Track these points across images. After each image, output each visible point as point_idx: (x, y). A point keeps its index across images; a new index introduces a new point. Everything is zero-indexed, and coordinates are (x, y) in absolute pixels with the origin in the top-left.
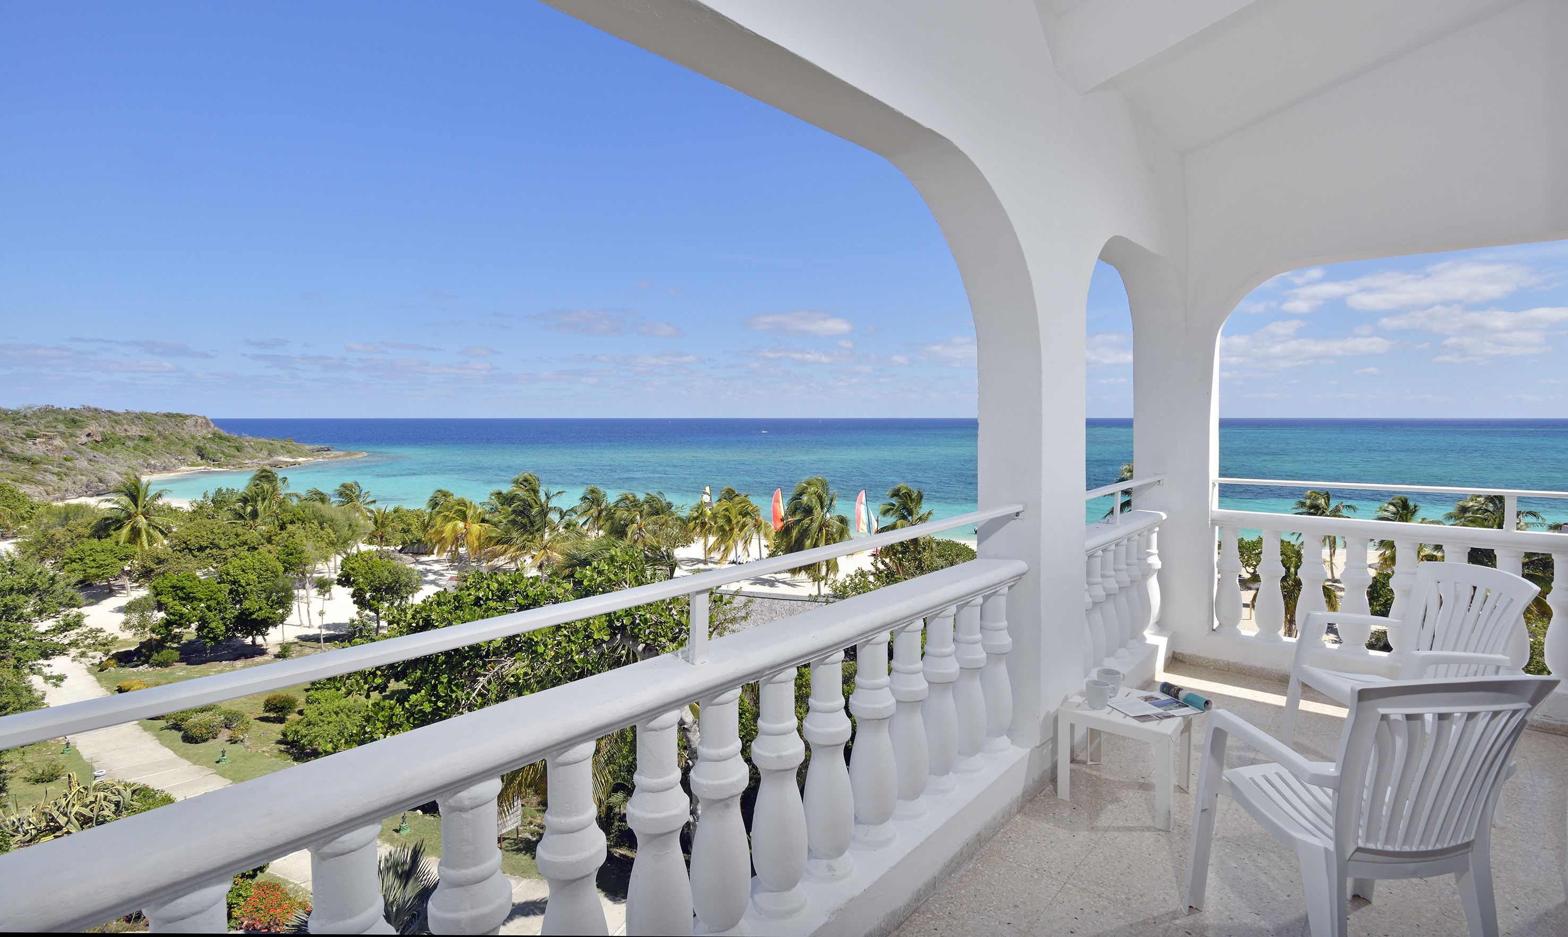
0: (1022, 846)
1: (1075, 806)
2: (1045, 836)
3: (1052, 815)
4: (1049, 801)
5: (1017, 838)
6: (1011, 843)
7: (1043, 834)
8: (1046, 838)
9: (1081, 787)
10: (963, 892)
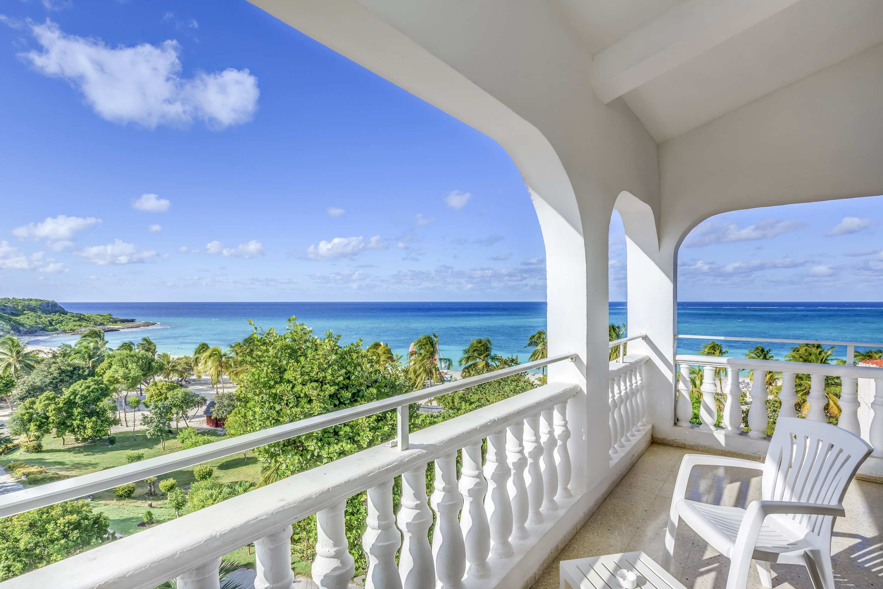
0: (582, 553)
1: (609, 528)
2: (594, 547)
3: (596, 534)
4: (593, 526)
5: (578, 548)
6: (575, 551)
7: (593, 545)
8: (595, 548)
9: (611, 517)
10: (552, 581)
